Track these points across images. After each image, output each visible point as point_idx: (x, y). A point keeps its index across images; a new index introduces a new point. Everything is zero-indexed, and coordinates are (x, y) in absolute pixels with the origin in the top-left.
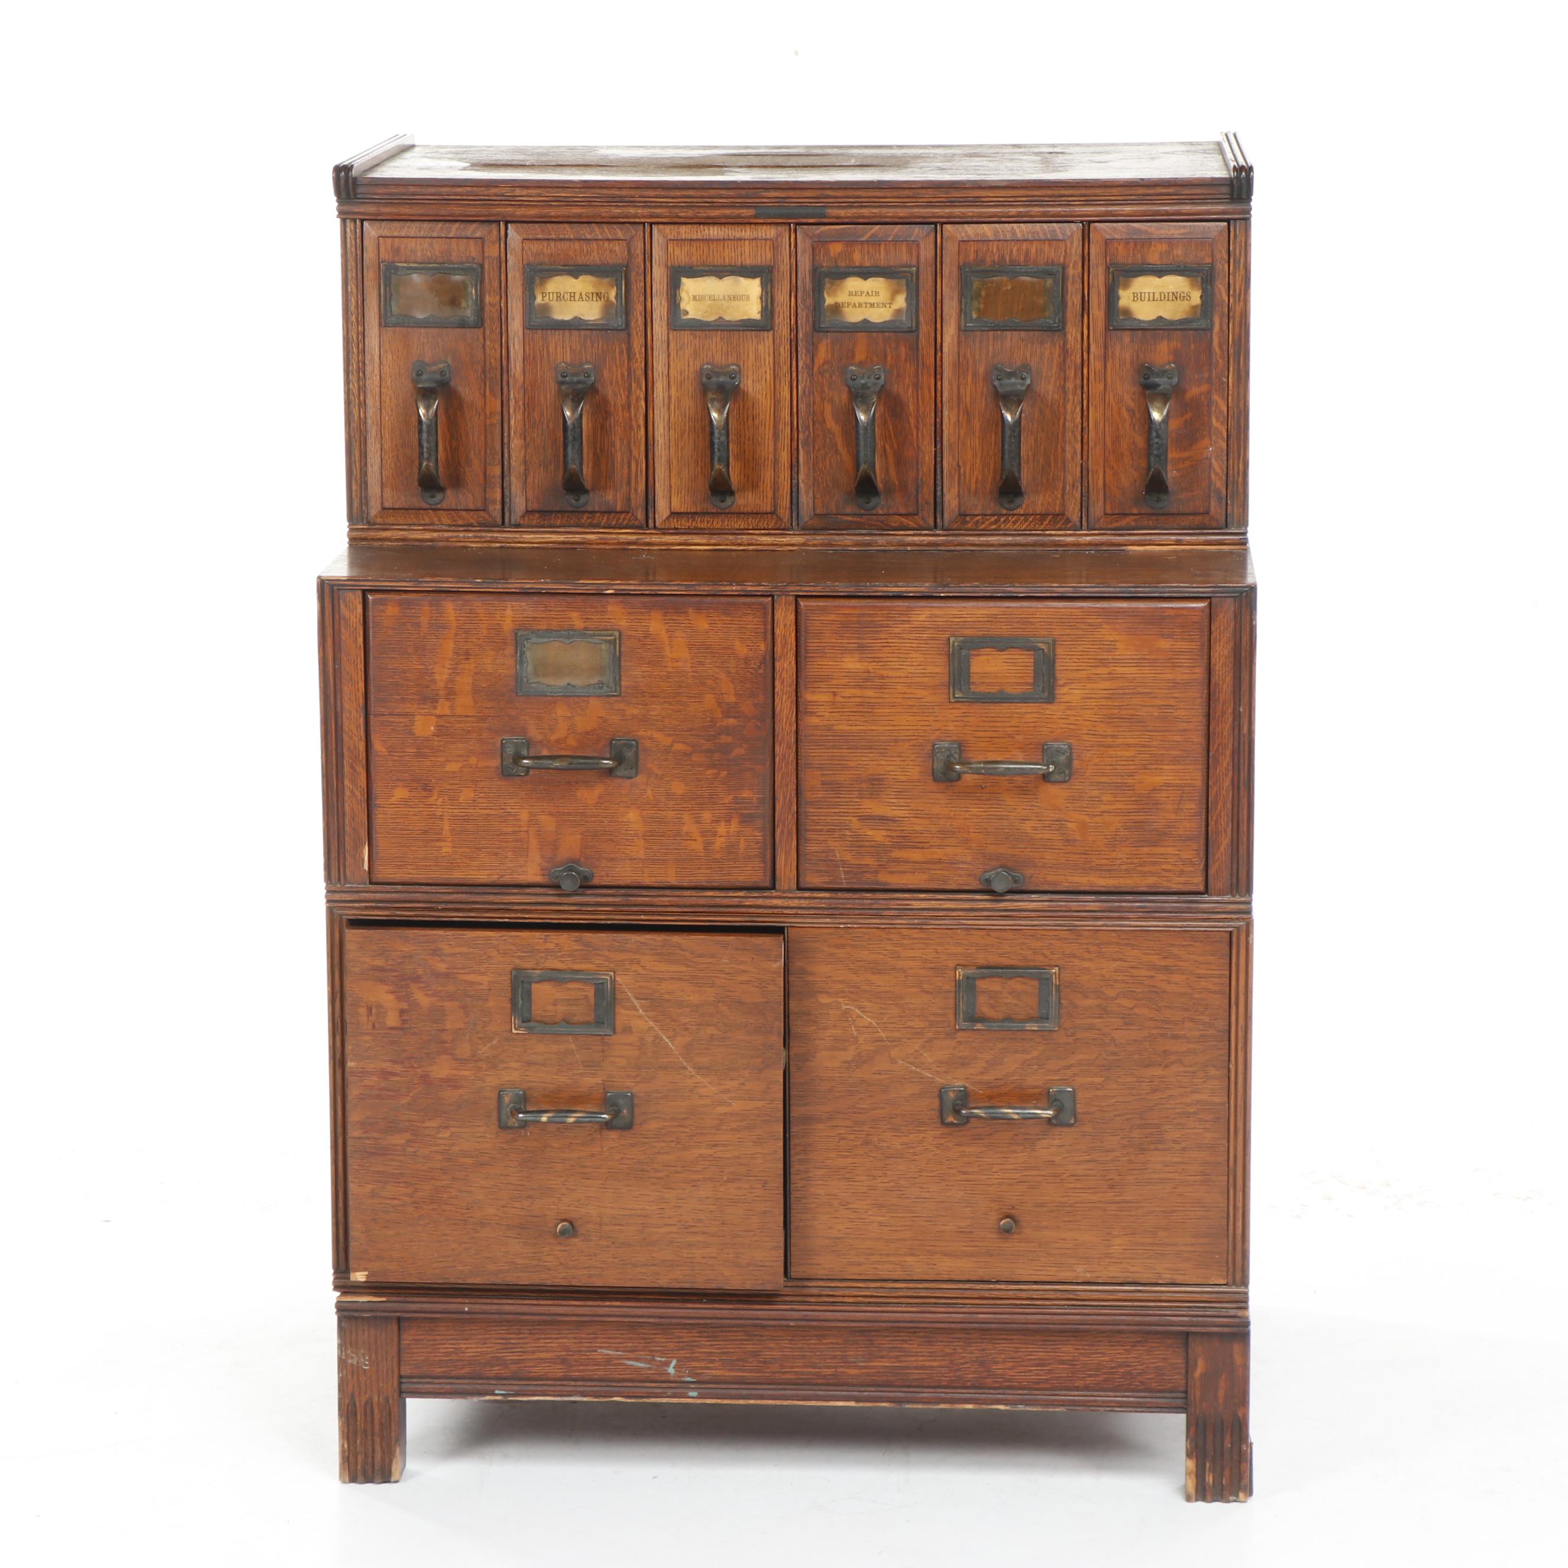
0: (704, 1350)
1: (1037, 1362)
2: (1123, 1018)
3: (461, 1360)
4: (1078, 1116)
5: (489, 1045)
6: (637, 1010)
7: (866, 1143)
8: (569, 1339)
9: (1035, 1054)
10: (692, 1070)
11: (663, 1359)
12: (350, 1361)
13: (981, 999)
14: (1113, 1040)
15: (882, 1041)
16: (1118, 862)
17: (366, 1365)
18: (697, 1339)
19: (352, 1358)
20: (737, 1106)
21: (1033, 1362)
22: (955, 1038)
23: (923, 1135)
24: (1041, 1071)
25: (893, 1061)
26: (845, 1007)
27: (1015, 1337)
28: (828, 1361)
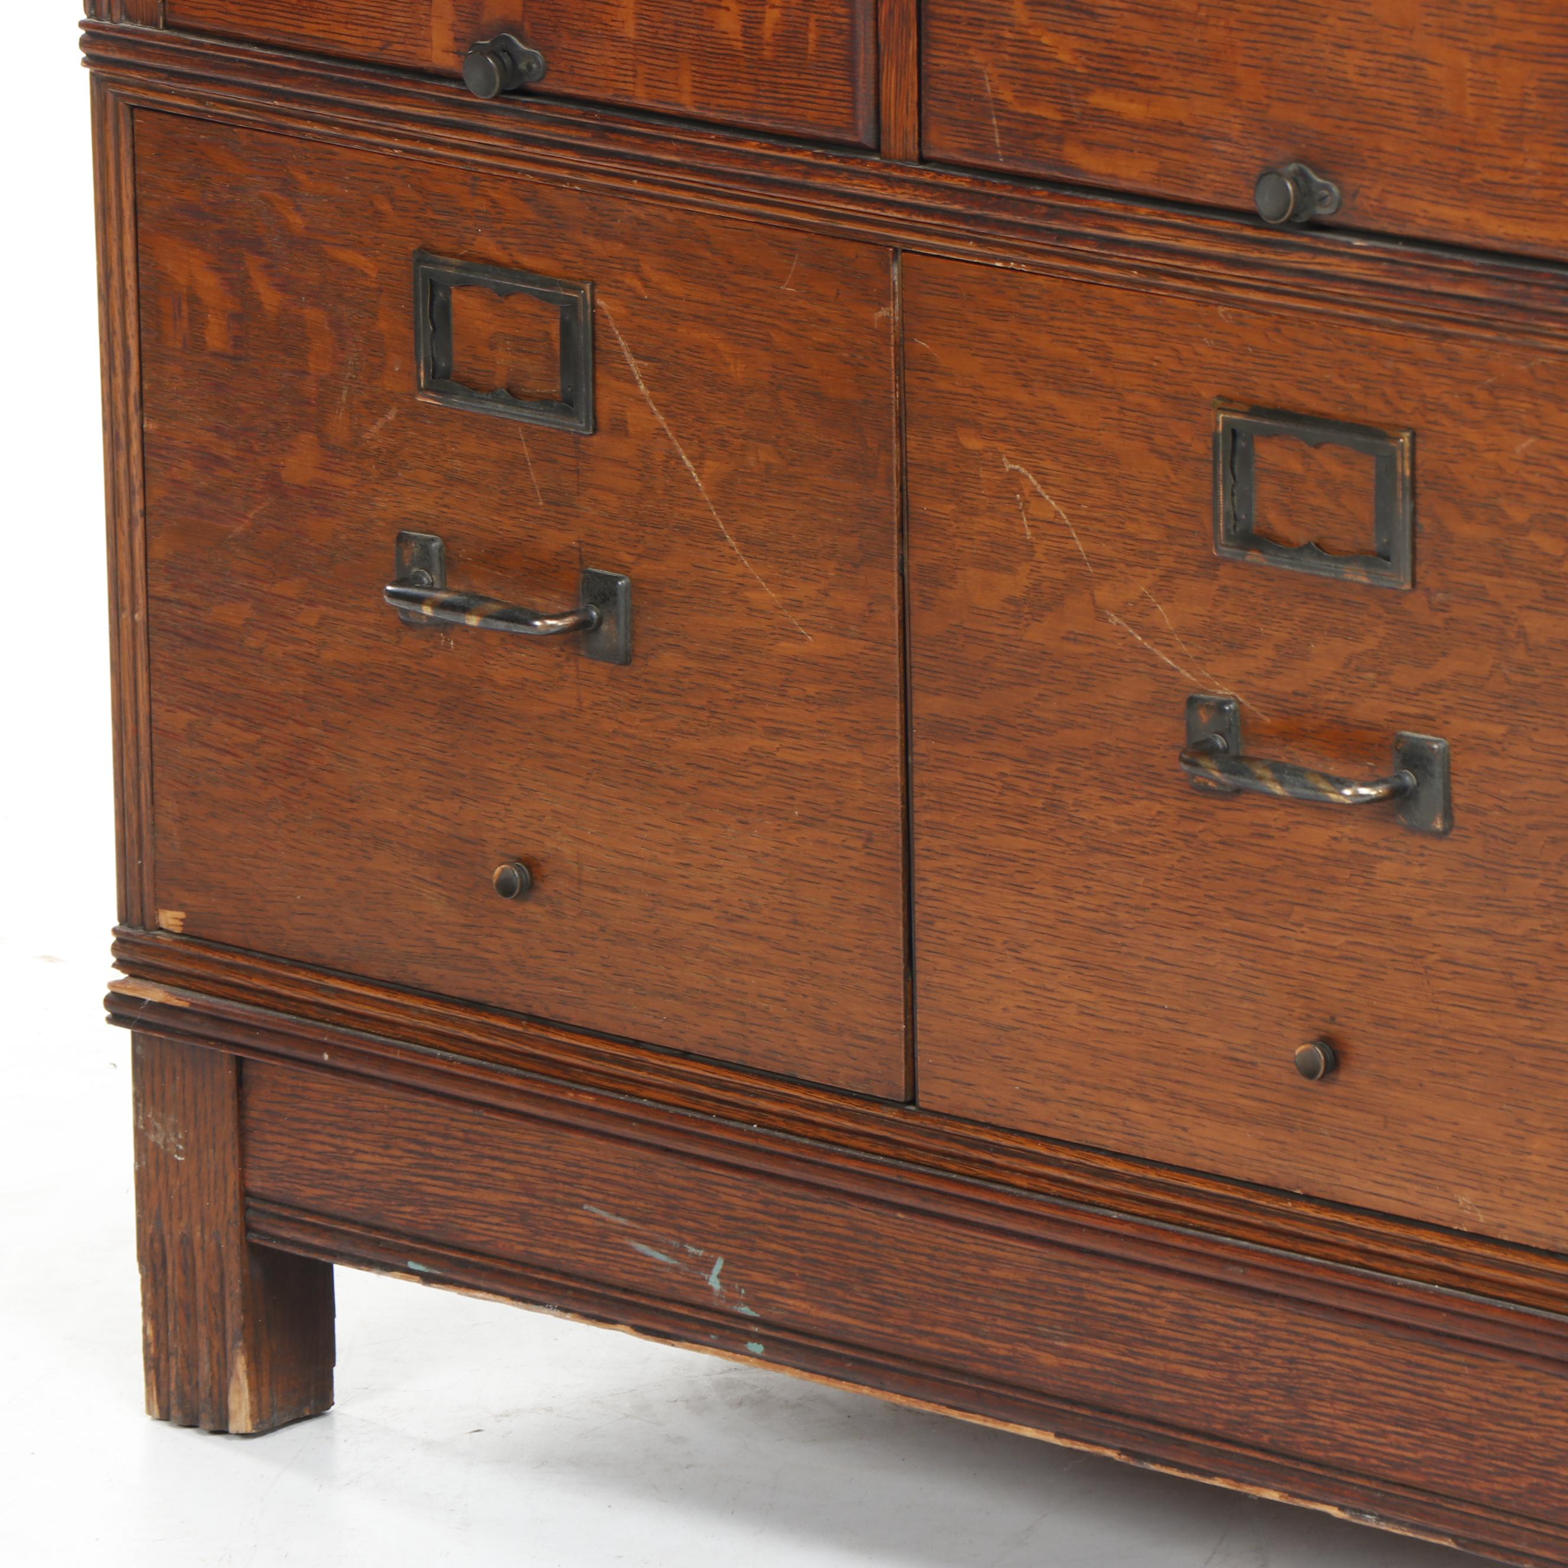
0: (774, 1246)
1: (1397, 1413)
2: (1542, 582)
3: (347, 1177)
4: (1457, 814)
5: (380, 422)
6: (635, 383)
7: (1053, 806)
8: (533, 1167)
9: (1370, 643)
10: (734, 544)
11: (701, 1253)
12: (152, 1137)
13: (1266, 490)
14: (1522, 634)
15: (1079, 560)
16: (1526, 180)
17: (179, 1153)
18: (760, 1217)
19: (156, 1130)
20: (816, 644)
21: (1387, 1412)
22: (1215, 577)
23: (1158, 807)
24: (1382, 688)
25: (1100, 615)
26: (1009, 466)
27: (1354, 1342)
28: (1000, 1322)
